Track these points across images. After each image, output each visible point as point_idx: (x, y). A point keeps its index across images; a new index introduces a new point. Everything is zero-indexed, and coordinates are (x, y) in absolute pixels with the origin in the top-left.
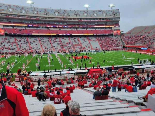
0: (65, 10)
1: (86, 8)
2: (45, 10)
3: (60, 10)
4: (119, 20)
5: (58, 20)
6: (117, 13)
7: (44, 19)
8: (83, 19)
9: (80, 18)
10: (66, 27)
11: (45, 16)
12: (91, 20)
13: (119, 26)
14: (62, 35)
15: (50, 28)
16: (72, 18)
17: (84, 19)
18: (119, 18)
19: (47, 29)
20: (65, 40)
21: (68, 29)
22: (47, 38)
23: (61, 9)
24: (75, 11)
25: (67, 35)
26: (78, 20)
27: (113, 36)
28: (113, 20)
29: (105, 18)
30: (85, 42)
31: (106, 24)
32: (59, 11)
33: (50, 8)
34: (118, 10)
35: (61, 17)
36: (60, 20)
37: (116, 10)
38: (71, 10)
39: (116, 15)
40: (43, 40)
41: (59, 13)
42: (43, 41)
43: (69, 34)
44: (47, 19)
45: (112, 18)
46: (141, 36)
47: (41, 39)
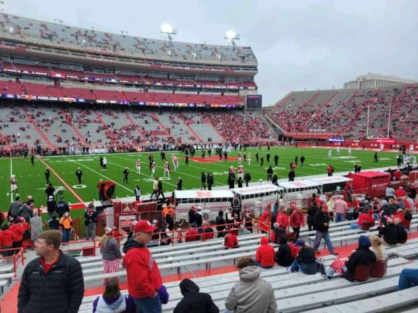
0: (106, 34)
1: (166, 35)
2: (43, 25)
3: (93, 32)
4: (255, 71)
5: (90, 58)
6: (248, 56)
7: (43, 52)
8: (164, 62)
9: (155, 61)
10: (113, 81)
11: (47, 42)
12: (186, 68)
13: (256, 88)
14: (105, 102)
15: (62, 79)
16: (131, 56)
17: (166, 62)
18: (255, 68)
19: (53, 83)
20: (116, 118)
21: (120, 89)
22: (54, 111)
23: (94, 29)
24: (135, 38)
25: (122, 103)
26: (149, 65)
27: (246, 112)
28: (242, 71)
29: (222, 66)
30: (175, 126)
31: (222, 82)
32: (90, 34)
33: (58, 22)
34: (250, 48)
35: (98, 50)
36: (95, 59)
37: (244, 48)
38: (124, 37)
39: (245, 59)
40: (42, 118)
41: (90, 39)
42: (44, 120)
43: (126, 103)
44: (54, 53)
45: (238, 67)
46: (313, 113)
47: (35, 114)
